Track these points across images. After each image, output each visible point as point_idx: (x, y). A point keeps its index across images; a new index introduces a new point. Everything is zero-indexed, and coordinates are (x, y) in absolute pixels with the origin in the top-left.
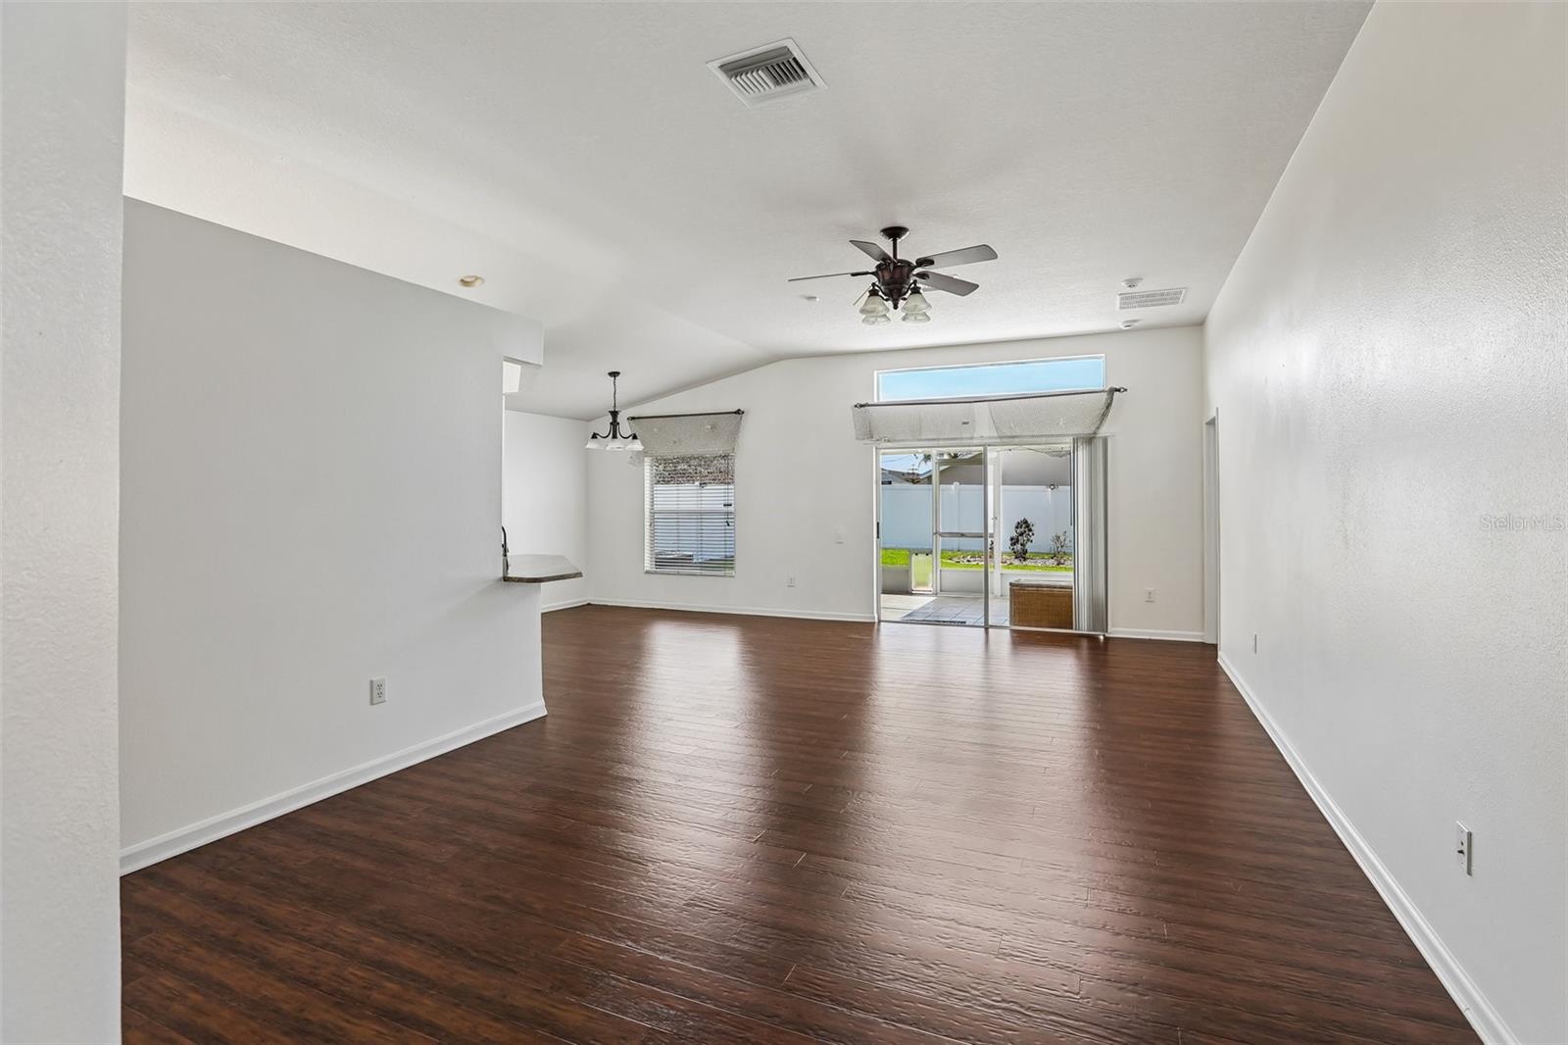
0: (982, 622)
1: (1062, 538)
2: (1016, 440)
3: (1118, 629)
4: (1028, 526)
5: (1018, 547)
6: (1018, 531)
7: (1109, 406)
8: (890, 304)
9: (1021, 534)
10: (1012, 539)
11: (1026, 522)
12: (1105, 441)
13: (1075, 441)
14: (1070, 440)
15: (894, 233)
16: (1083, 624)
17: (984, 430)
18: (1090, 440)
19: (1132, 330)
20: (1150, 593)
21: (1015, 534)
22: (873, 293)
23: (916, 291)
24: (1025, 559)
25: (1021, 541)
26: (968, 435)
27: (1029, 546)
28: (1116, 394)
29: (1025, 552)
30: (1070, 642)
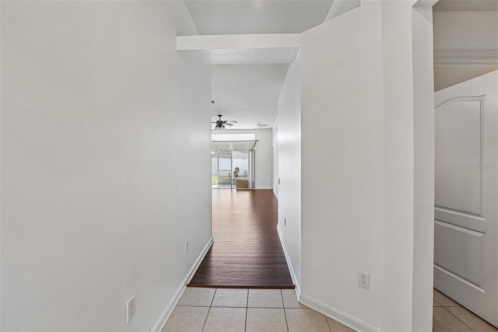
0: (231, 188)
1: (246, 172)
2: (238, 150)
3: (257, 188)
4: (238, 169)
5: (236, 174)
6: (236, 170)
7: (255, 144)
8: (219, 128)
9: (236, 171)
10: (234, 172)
11: (238, 168)
12: (255, 150)
13: (249, 150)
14: (248, 150)
15: (220, 116)
16: (250, 187)
17: (231, 148)
18: (252, 150)
19: (260, 129)
20: (263, 180)
21: (235, 171)
22: (217, 126)
23: (224, 127)
24: (237, 177)
25: (236, 173)
26: (228, 149)
27: (238, 174)
28: (257, 141)
29: (237, 175)
30: (248, 190)
